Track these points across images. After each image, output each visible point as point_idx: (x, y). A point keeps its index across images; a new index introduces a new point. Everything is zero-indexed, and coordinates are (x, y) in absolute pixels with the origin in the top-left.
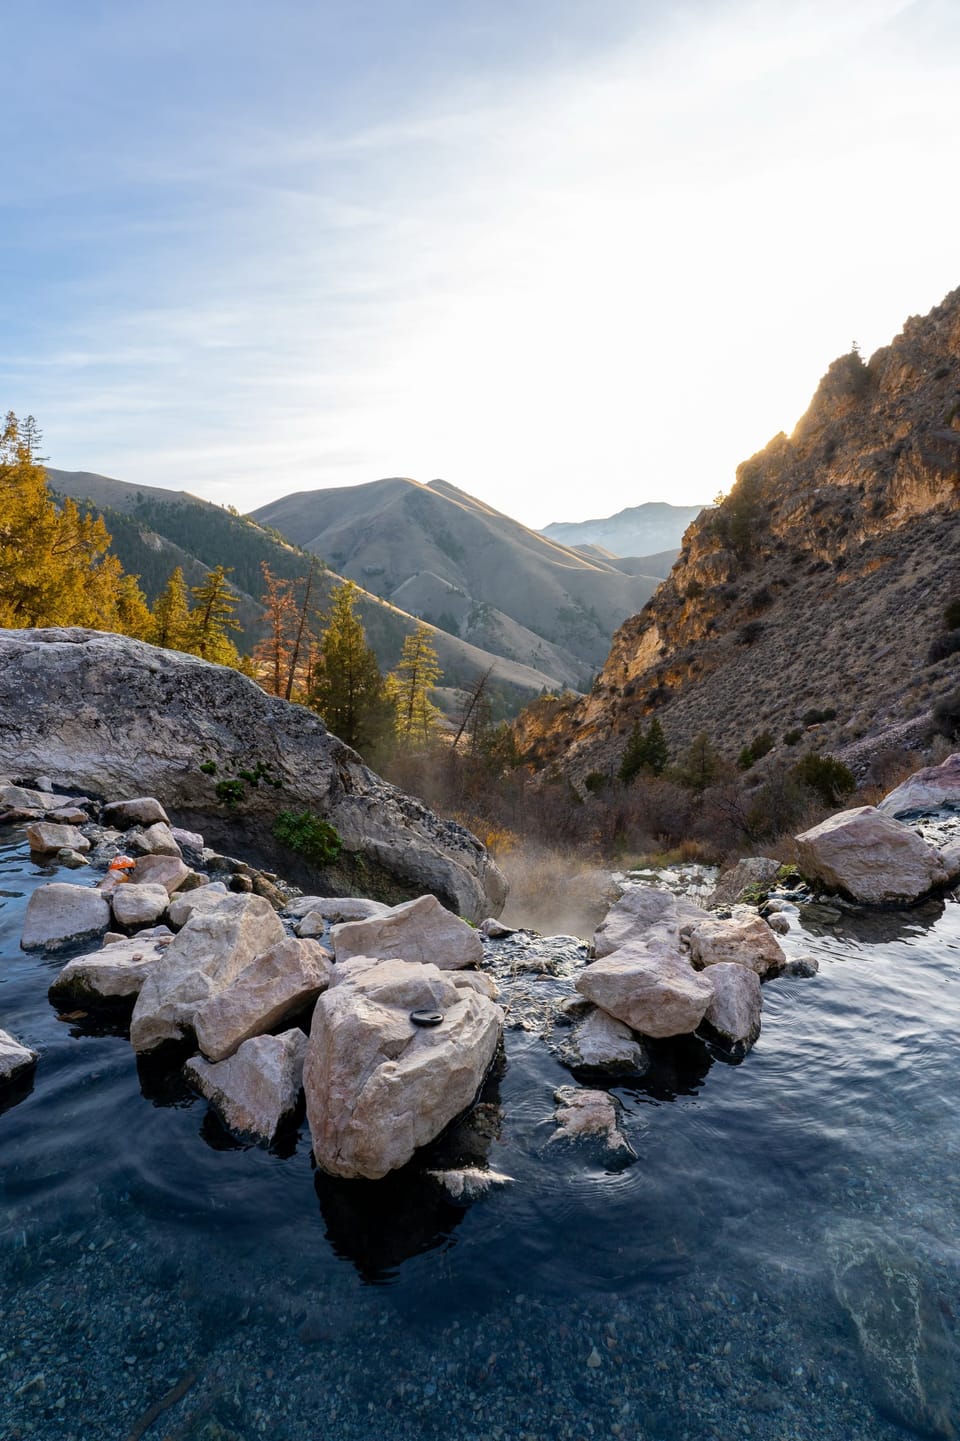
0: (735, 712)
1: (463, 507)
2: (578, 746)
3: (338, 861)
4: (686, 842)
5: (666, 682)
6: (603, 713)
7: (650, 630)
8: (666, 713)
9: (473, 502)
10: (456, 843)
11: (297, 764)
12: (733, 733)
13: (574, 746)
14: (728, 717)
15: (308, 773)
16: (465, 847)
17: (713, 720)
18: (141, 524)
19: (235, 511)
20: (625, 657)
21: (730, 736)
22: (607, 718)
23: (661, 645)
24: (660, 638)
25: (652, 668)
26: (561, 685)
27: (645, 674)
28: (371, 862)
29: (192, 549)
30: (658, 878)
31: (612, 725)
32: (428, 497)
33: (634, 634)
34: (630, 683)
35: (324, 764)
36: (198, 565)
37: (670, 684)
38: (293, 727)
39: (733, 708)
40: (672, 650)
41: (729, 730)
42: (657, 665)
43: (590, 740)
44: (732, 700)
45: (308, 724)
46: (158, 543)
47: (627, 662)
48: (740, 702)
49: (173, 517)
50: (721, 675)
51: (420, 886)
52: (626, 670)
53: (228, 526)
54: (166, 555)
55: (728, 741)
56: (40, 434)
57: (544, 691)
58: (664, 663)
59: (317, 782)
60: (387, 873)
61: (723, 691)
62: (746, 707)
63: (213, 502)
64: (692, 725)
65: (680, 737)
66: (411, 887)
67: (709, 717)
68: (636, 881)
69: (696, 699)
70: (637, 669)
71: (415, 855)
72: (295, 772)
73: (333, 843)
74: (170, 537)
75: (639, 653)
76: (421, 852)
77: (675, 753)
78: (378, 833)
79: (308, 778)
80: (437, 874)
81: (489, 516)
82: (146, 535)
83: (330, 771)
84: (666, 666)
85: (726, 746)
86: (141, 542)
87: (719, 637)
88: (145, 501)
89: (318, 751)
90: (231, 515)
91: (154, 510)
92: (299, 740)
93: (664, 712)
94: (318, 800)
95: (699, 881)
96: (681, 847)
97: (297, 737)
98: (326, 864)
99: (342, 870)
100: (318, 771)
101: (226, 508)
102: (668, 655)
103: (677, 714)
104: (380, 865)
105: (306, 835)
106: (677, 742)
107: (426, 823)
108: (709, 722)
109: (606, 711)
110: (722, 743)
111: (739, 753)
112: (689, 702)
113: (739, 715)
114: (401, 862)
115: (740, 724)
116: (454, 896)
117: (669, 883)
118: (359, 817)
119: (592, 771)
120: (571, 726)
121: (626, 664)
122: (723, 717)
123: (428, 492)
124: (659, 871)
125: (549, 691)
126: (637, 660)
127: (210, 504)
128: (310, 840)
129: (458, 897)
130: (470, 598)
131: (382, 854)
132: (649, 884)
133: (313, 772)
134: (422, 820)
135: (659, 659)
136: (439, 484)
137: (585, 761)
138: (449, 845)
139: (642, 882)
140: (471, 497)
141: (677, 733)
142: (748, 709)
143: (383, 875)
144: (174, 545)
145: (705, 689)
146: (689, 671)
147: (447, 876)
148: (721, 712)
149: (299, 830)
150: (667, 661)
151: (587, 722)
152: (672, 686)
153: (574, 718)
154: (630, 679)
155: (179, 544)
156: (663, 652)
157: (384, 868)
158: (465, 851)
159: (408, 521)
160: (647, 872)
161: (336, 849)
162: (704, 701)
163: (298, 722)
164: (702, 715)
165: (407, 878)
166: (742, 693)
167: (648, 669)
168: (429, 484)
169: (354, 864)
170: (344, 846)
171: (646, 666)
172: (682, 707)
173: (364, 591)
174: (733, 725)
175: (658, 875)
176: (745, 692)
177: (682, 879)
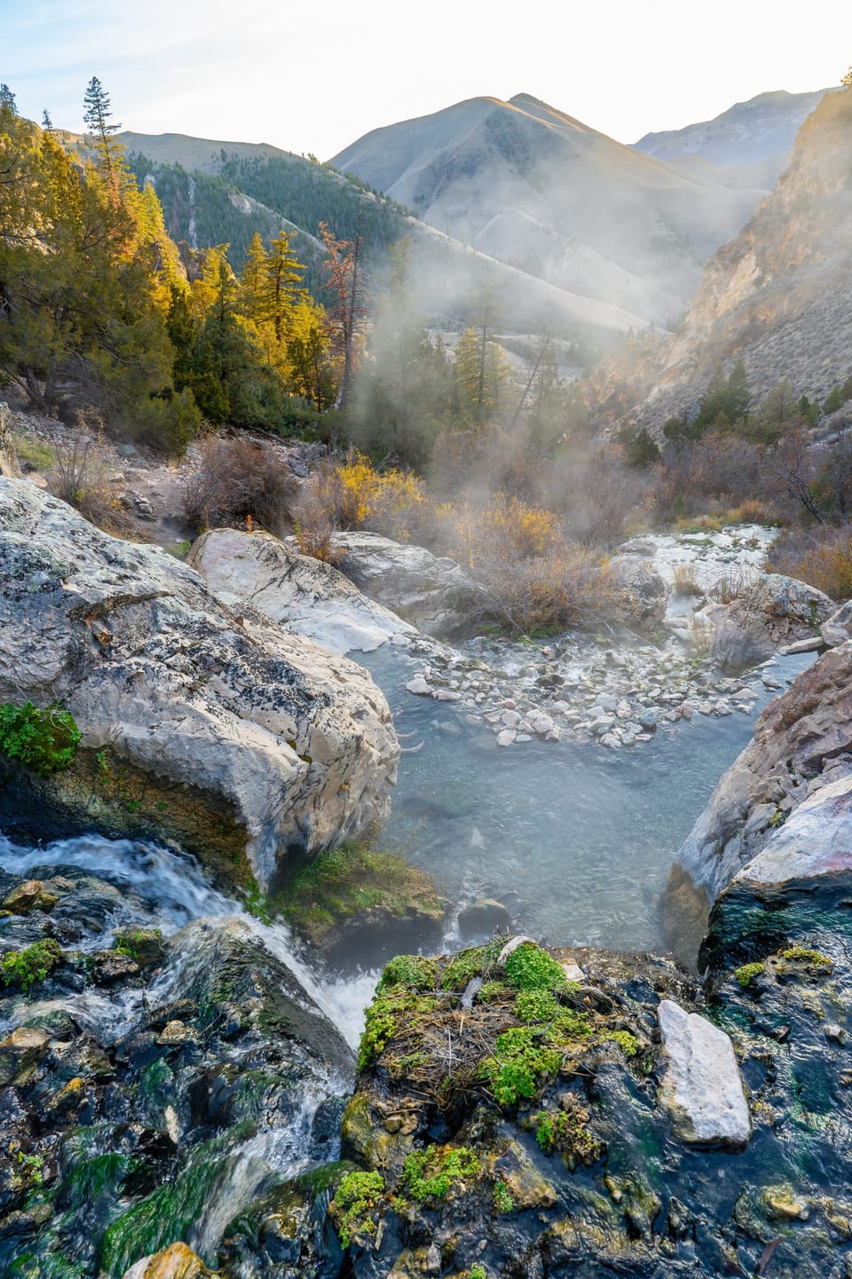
0: (832, 346)
1: (549, 125)
2: (660, 391)
3: (73, 765)
4: (747, 502)
5: (759, 316)
6: (687, 354)
7: (746, 257)
8: (754, 352)
9: (559, 117)
10: (269, 700)
11: (15, 639)
12: (826, 371)
13: (655, 391)
14: (823, 353)
15: (32, 649)
16: (281, 703)
17: (806, 357)
18: (228, 186)
19: (315, 159)
20: (715, 291)
21: (822, 374)
22: (691, 359)
23: (757, 273)
24: (757, 265)
25: (744, 301)
26: (648, 324)
27: (736, 309)
28: (118, 761)
29: (279, 208)
30: (710, 542)
31: (696, 367)
32: (511, 117)
33: (727, 262)
34: (719, 320)
35: (57, 632)
36: (287, 225)
37: (762, 318)
38: (13, 585)
39: (829, 343)
40: (769, 278)
41: (821, 368)
42: (750, 297)
43: (672, 384)
44: (829, 333)
45: (34, 578)
46: (247, 205)
47: (717, 295)
48: (839, 334)
49: (258, 173)
50: (821, 305)
51: (186, 786)
52: (716, 305)
53: (310, 178)
54: (256, 218)
55: (818, 380)
56: (107, 97)
57: (631, 331)
58: (758, 294)
59: (44, 659)
60: (139, 775)
61: (820, 324)
62: (844, 340)
63: (294, 152)
64: (781, 364)
65: (767, 378)
66: (171, 789)
67: (801, 354)
68: (687, 546)
69: (790, 334)
70: (727, 304)
71: (181, 745)
72: (12, 651)
73: (62, 743)
74: (257, 196)
75: (732, 284)
76: (190, 739)
77: (759, 395)
78: (139, 716)
79: (32, 656)
80: (210, 768)
81: (576, 133)
82: (235, 197)
83: (67, 640)
84: (760, 298)
85: (816, 385)
86: (231, 206)
87: (825, 259)
88: (229, 159)
89: (48, 616)
90: (312, 165)
91: (238, 167)
92: (21, 603)
93: (753, 349)
94: (48, 685)
95: (753, 544)
96: (741, 507)
97: (18, 599)
98: (55, 770)
99: (79, 775)
100: (48, 643)
101: (306, 157)
102: (764, 285)
103: (766, 351)
104: (130, 765)
105: (24, 737)
106: (762, 383)
107: (229, 678)
108: (801, 359)
109: (690, 353)
110: (812, 383)
111: (828, 393)
112: (782, 337)
113: (835, 350)
114: (159, 757)
115: (834, 360)
116: (232, 794)
117: (720, 548)
118: (113, 697)
119: (670, 417)
120: (653, 370)
121: (716, 299)
122: (817, 354)
123: (511, 110)
124: (713, 534)
125: (635, 331)
126: (728, 294)
127: (291, 154)
128: (30, 745)
129: (239, 795)
130: (555, 234)
131: (134, 750)
132: (700, 549)
133: (39, 646)
134: (223, 674)
135: (753, 290)
136: (523, 99)
137: (665, 406)
138: (258, 704)
139: (693, 547)
140: (557, 112)
141: (763, 373)
142: (847, 342)
143: (134, 777)
144: (262, 206)
145: (801, 321)
146: (786, 302)
147: (225, 768)
148: (817, 348)
149: (17, 731)
150: (763, 292)
151: (670, 365)
152: (765, 320)
153: (656, 362)
154: (719, 315)
155: (267, 205)
156: (758, 282)
157: (135, 767)
158: (282, 709)
159: (491, 150)
160: (701, 536)
161: (69, 750)
162: (798, 336)
163: (20, 577)
164: (793, 352)
165: (166, 777)
166: (842, 324)
167: (740, 302)
168: (513, 101)
169: (94, 768)
170: (84, 744)
171: (738, 299)
172: (772, 344)
173: (447, 237)
174: (827, 361)
175: (712, 539)
176: (846, 323)
177: (735, 544)
